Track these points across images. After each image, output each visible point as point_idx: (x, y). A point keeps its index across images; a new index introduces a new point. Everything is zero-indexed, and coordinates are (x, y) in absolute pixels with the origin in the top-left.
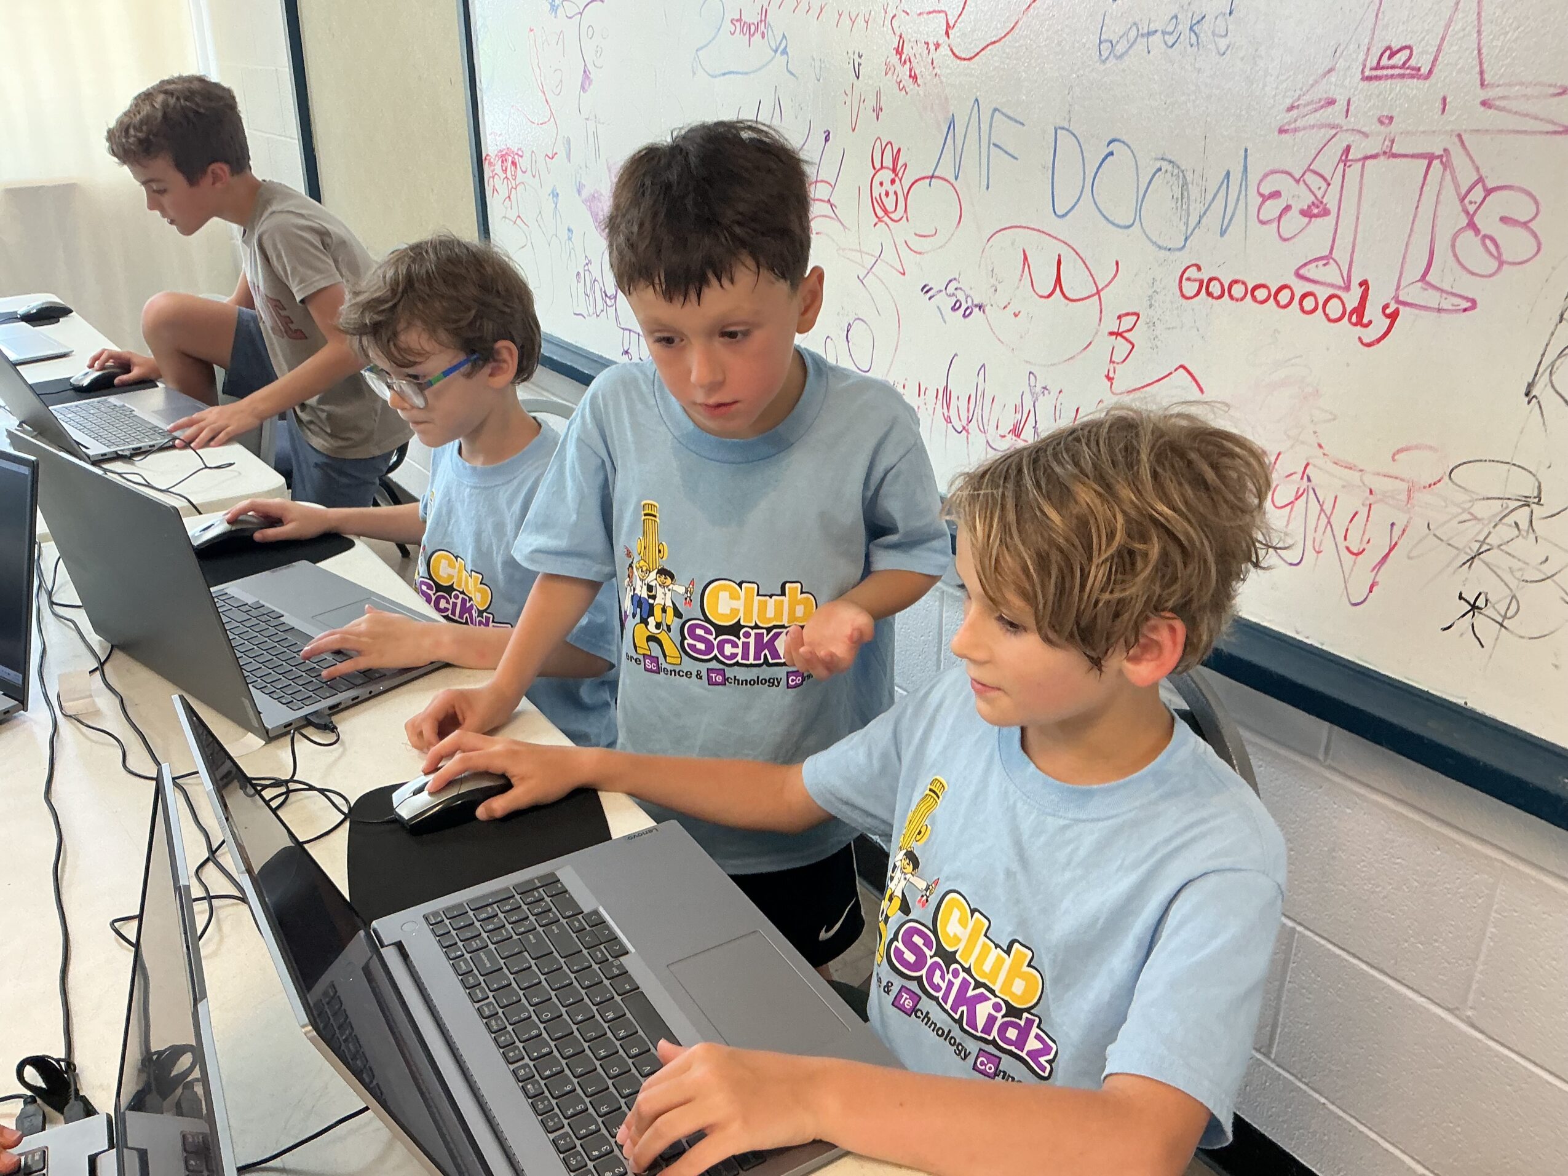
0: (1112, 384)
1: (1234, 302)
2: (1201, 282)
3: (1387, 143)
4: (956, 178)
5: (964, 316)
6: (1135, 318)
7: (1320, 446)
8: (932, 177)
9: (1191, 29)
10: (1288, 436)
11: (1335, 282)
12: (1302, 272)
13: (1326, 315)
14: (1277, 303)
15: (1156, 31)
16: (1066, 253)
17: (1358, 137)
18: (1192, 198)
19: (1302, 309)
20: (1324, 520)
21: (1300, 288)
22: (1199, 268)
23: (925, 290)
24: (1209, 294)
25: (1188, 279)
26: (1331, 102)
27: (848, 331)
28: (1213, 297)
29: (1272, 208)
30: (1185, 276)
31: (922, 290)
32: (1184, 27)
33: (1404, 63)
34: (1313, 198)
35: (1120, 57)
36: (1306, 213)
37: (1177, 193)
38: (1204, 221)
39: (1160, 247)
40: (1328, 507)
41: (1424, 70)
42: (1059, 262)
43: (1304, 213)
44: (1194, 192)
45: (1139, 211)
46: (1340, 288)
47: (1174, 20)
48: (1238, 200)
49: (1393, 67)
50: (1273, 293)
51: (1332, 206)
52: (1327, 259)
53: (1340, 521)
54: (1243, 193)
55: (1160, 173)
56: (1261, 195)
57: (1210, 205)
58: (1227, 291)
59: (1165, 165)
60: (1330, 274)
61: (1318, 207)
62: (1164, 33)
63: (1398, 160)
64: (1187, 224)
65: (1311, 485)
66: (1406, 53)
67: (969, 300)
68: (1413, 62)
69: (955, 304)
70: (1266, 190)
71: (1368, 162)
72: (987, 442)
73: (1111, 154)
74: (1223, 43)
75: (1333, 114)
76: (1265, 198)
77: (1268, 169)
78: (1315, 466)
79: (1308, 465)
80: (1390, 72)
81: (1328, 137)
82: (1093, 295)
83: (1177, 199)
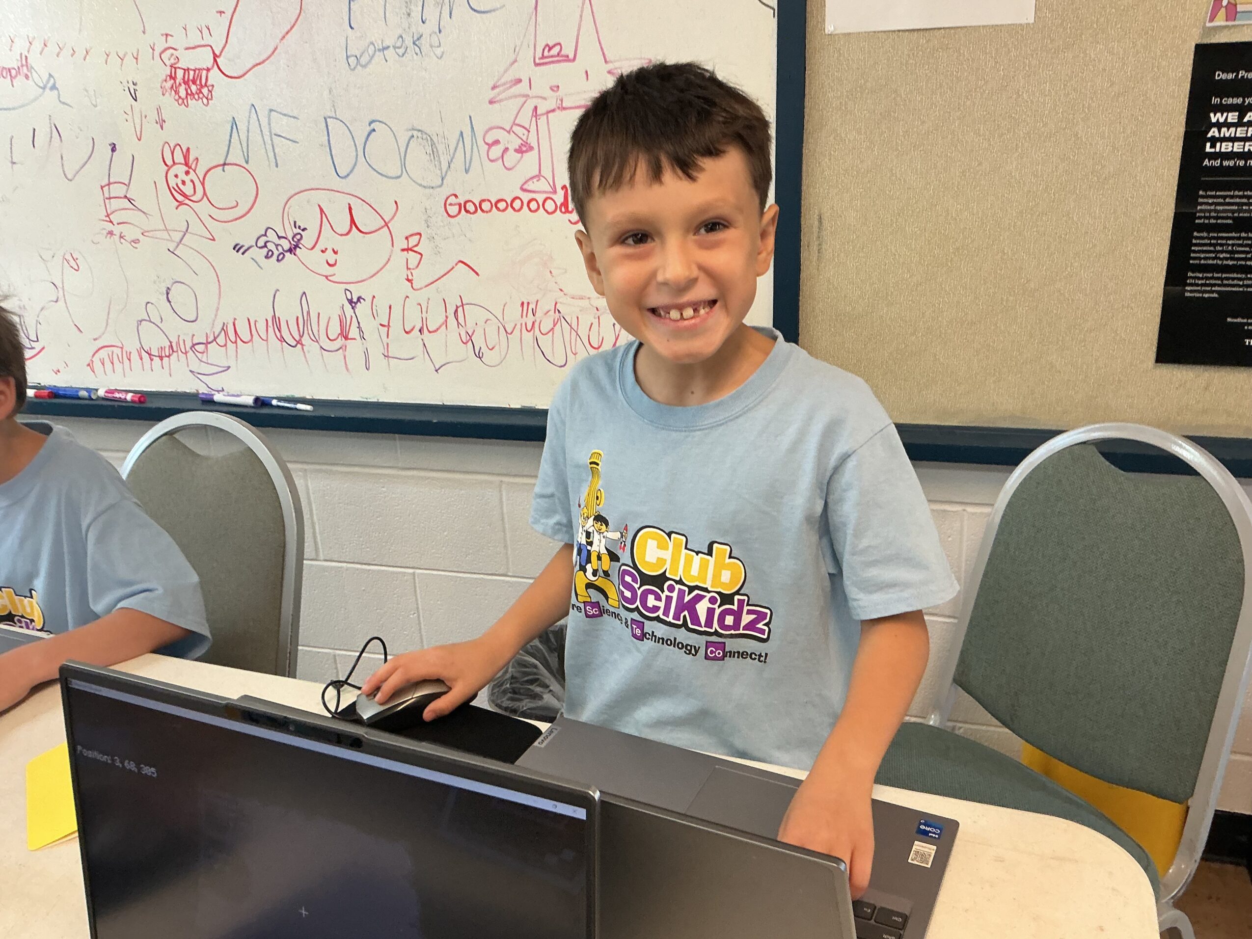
0: (412, 284)
1: (485, 214)
2: (460, 205)
3: (559, 102)
4: (247, 162)
5: (278, 260)
6: (418, 237)
7: (561, 290)
8: (225, 164)
9: (414, 43)
10: (541, 289)
11: (546, 190)
12: (525, 187)
13: (546, 211)
14: (514, 209)
15: (389, 47)
16: (355, 203)
17: (540, 100)
18: (440, 153)
19: (530, 210)
20: (574, 333)
21: (526, 197)
22: (456, 196)
23: (237, 249)
24: (467, 211)
25: (451, 204)
26: (520, 81)
27: (168, 294)
28: (470, 213)
29: (496, 151)
30: (448, 202)
31: (234, 249)
32: (409, 41)
33: (558, 54)
34: (520, 142)
35: (364, 66)
36: (519, 151)
37: (429, 150)
38: (452, 165)
39: (424, 187)
40: (574, 325)
41: (571, 56)
42: (350, 209)
43: (516, 151)
44: (441, 148)
45: (404, 165)
46: (551, 192)
47: (401, 39)
48: (472, 149)
49: (552, 56)
50: (509, 203)
51: (534, 144)
52: (538, 176)
53: (583, 331)
54: (475, 144)
55: (413, 139)
56: (487, 144)
57: (454, 154)
58: (479, 207)
59: (415, 133)
60: (542, 185)
61: (525, 146)
62: (395, 47)
63: (568, 111)
64: (441, 169)
65: (561, 315)
66: (557, 48)
67: (280, 248)
68: (563, 53)
69: (268, 254)
70: (490, 140)
71: (550, 115)
72: (321, 347)
73: (374, 130)
74: (439, 51)
75: (523, 88)
76: (490, 146)
77: (487, 127)
78: (561, 303)
79: (556, 304)
80: (551, 59)
81: (520, 104)
82: (382, 227)
83: (430, 154)
